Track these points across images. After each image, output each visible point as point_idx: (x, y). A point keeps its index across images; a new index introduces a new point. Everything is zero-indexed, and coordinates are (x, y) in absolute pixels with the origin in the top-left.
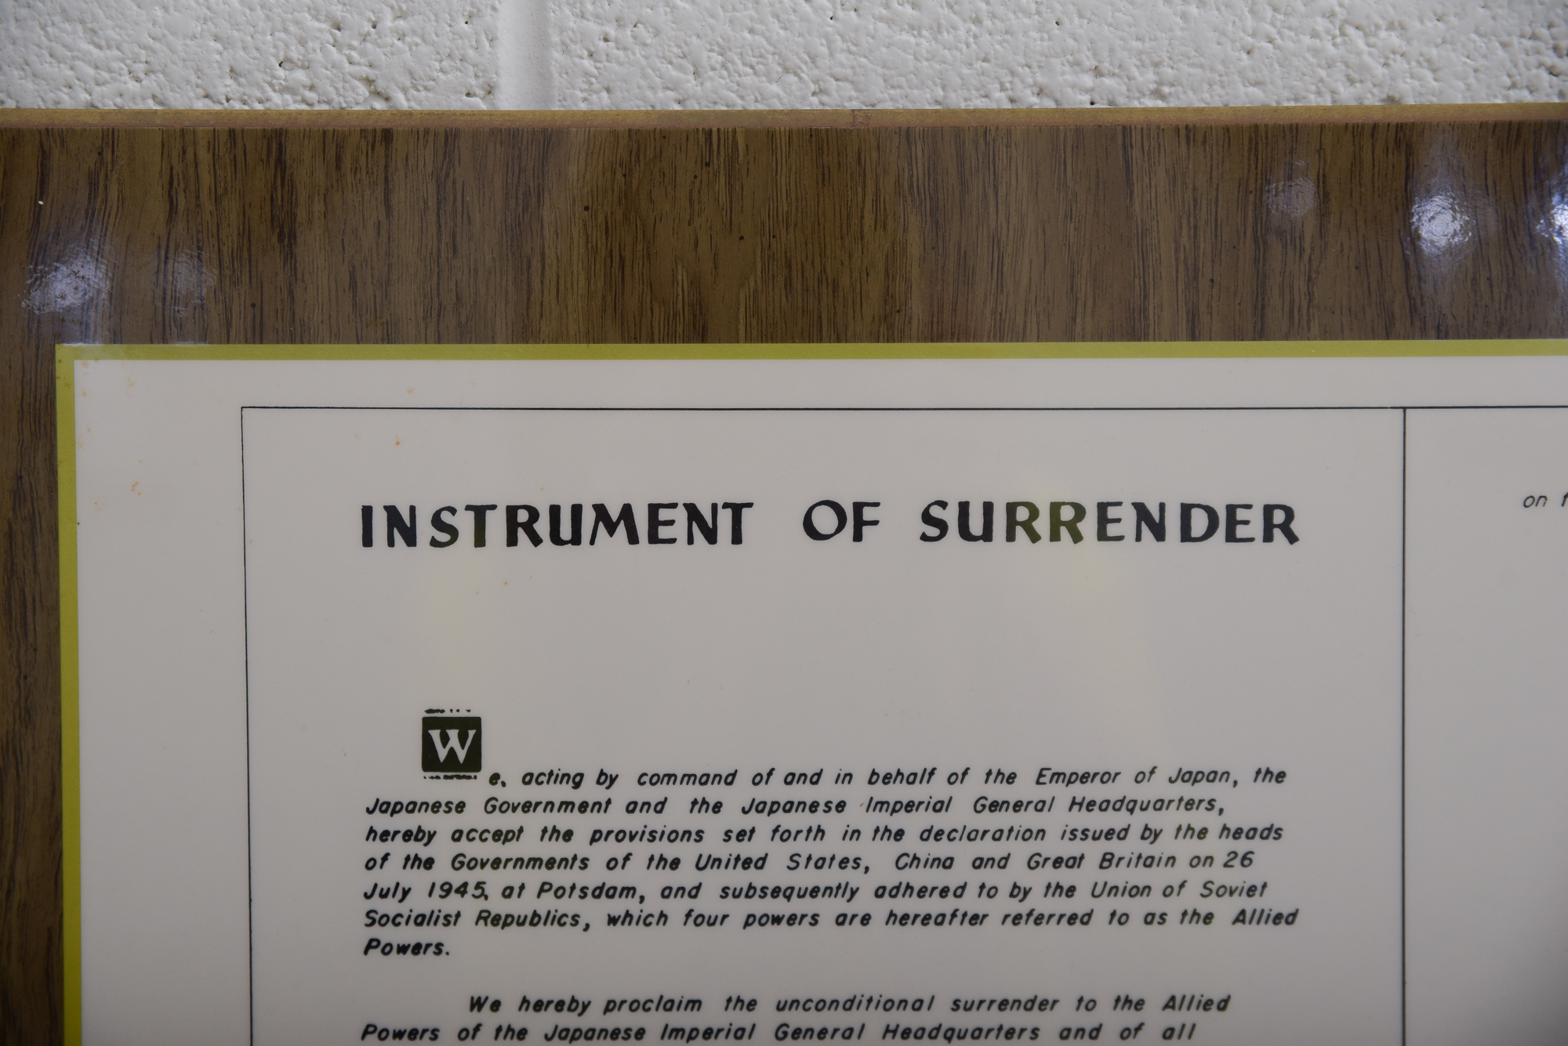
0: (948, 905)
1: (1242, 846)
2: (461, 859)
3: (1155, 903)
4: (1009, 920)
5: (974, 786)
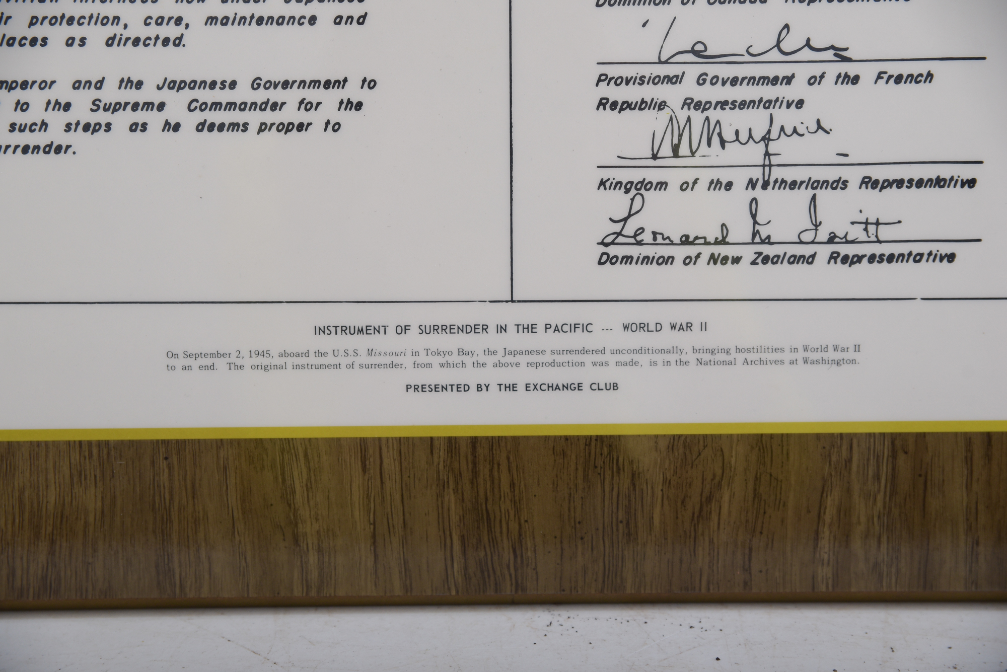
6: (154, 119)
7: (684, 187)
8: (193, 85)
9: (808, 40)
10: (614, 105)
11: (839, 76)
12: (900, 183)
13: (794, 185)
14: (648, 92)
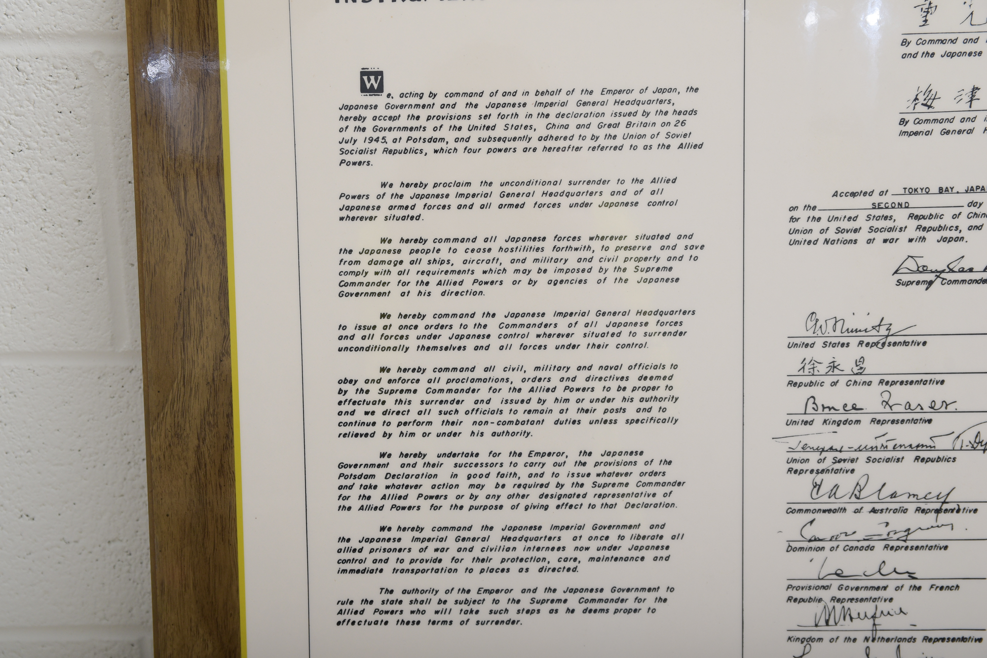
0: (567, 143)
1: (681, 118)
2: (376, 127)
3: (647, 141)
4: (591, 149)
5: (577, 96)
6: (562, 607)
7: (832, 640)
8: (582, 590)
9: (895, 569)
10: (795, 600)
11: (911, 586)
12: (943, 640)
13: (888, 640)
14: (813, 594)
